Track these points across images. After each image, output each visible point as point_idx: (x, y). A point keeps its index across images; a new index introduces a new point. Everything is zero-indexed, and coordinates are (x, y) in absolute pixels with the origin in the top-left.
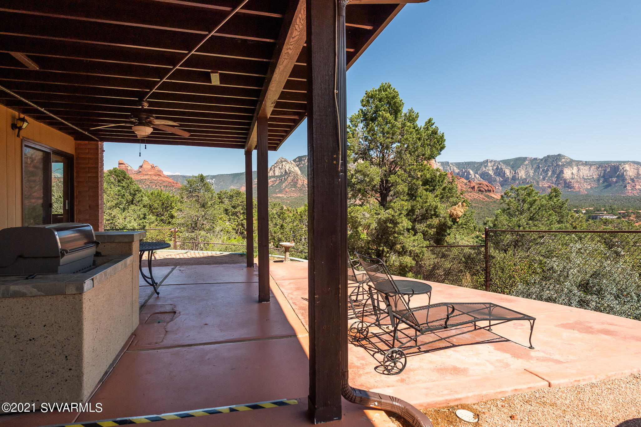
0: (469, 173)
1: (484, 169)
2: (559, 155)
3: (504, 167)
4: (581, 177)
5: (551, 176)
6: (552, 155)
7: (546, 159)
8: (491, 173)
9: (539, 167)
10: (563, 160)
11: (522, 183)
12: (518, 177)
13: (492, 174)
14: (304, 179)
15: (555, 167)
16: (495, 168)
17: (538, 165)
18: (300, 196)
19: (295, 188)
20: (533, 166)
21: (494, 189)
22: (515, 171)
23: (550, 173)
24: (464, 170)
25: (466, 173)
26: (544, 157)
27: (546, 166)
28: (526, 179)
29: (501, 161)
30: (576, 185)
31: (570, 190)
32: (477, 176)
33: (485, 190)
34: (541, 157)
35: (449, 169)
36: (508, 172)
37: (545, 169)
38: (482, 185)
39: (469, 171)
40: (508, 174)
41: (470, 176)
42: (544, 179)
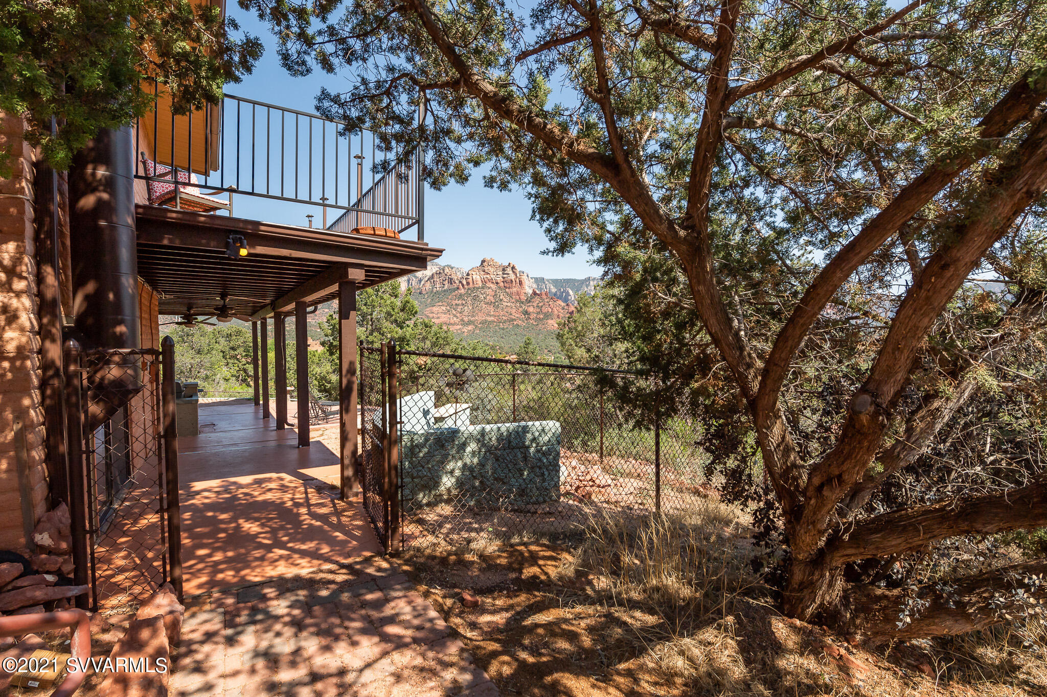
0: (567, 294)
24: (562, 290)
25: (564, 294)
35: (544, 287)
39: (567, 291)
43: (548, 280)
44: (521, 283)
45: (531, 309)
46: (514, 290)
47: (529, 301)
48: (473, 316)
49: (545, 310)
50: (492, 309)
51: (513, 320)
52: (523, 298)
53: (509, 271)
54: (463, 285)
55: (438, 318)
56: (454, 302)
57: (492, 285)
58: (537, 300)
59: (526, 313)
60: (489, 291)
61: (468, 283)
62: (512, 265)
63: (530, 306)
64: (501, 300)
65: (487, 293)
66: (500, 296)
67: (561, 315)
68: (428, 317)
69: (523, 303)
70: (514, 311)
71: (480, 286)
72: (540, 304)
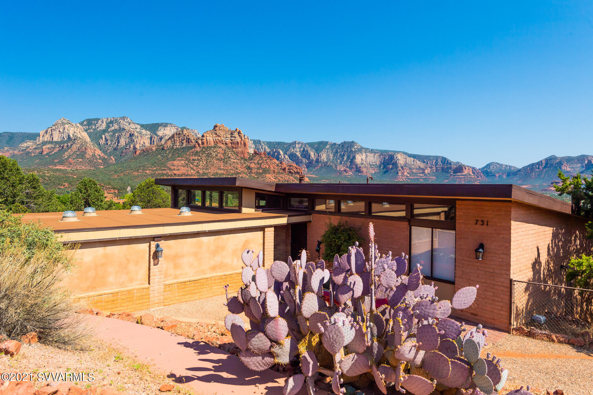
0: (279, 154)
1: (293, 150)
2: (353, 142)
3: (309, 149)
4: (368, 163)
5: (347, 161)
6: (347, 142)
7: (343, 144)
8: (298, 154)
9: (337, 152)
10: (356, 147)
11: (324, 165)
12: (321, 160)
13: (300, 156)
14: (95, 148)
15: (349, 152)
16: (302, 149)
17: (337, 150)
18: (90, 170)
19: (82, 158)
20: (332, 151)
21: (302, 172)
22: (319, 154)
23: (345, 158)
24: (275, 150)
25: (276, 153)
26: (342, 143)
27: (342, 151)
28: (327, 162)
29: (307, 143)
30: (364, 170)
31: (360, 174)
32: (286, 156)
33: (295, 172)
34: (339, 142)
35: (261, 148)
36: (313, 155)
37: (342, 153)
38: (292, 167)
39: (279, 151)
40: (313, 156)
41: (280, 156)
42: (341, 163)
43: (263, 142)
44: (245, 144)
45: (253, 165)
46: (240, 150)
47: (251, 158)
48: (207, 169)
49: (264, 166)
50: (222, 164)
52: (247, 156)
53: (236, 134)
54: (199, 144)
55: (178, 170)
56: (191, 158)
57: (222, 145)
58: (257, 158)
59: (249, 168)
60: (219, 150)
61: (203, 143)
62: (238, 131)
63: (252, 163)
64: (229, 157)
65: (218, 151)
66: (228, 154)
67: (276, 171)
68: (170, 169)
69: (246, 161)
70: (239, 166)
71: (213, 145)
72: (260, 162)
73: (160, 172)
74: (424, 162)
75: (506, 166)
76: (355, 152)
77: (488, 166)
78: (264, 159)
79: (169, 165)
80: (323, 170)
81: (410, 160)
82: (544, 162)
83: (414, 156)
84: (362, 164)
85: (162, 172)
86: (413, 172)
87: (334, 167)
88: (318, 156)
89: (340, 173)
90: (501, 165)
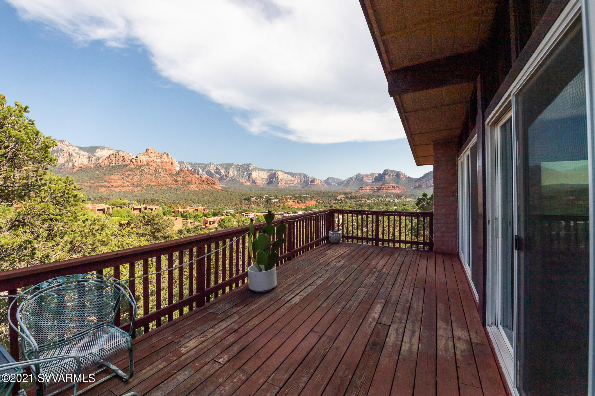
0: (198, 171)
1: (208, 169)
2: (250, 164)
3: (220, 168)
4: (260, 177)
5: (246, 176)
6: (246, 164)
7: (243, 166)
8: (213, 171)
9: (240, 170)
10: (252, 167)
11: (231, 179)
12: (229, 175)
13: (214, 172)
15: (248, 170)
16: (215, 168)
20: (236, 169)
21: (217, 183)
22: (227, 172)
23: (245, 174)
24: (195, 168)
25: (196, 171)
26: (242, 164)
28: (233, 177)
29: (219, 164)
30: (258, 182)
31: (255, 184)
32: (204, 173)
33: (211, 183)
34: (240, 164)
35: (184, 167)
36: (223, 172)
37: (243, 171)
38: (208, 180)
39: (198, 169)
41: (199, 173)
42: (242, 177)
43: (186, 163)
44: (172, 163)
45: (179, 179)
46: (168, 167)
47: (178, 174)
48: (140, 182)
49: (188, 179)
50: (153, 178)
51: (167, 184)
52: (174, 172)
53: (165, 156)
54: (133, 163)
55: (115, 182)
56: (127, 173)
57: (153, 164)
58: (182, 174)
59: (176, 180)
60: (151, 167)
61: (137, 162)
62: (166, 154)
63: (178, 177)
64: (160, 173)
65: (150, 169)
66: (159, 171)
67: (197, 182)
68: (107, 182)
69: (174, 175)
70: (168, 179)
71: (146, 164)
72: (185, 176)
73: (98, 184)
74: (293, 176)
75: (337, 179)
76: (252, 170)
77: (328, 179)
78: (188, 174)
79: (106, 179)
80: (231, 182)
81: (285, 175)
82: (355, 177)
83: (288, 173)
84: (256, 178)
85: (99, 184)
86: (287, 183)
87: (238, 180)
88: (227, 173)
89: (242, 183)
90: (335, 179)
